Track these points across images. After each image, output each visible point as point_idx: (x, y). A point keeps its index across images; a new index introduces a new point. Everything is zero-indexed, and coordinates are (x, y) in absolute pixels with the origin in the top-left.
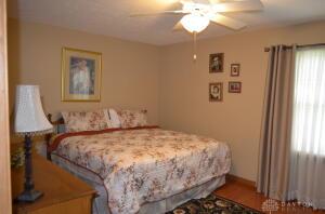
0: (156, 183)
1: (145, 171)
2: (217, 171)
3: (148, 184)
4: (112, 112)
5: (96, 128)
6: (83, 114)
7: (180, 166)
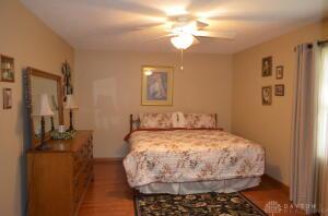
0: (167, 168)
1: (156, 157)
2: (243, 171)
3: (159, 167)
4: (181, 115)
5: (163, 127)
6: (155, 115)
7: (193, 158)
